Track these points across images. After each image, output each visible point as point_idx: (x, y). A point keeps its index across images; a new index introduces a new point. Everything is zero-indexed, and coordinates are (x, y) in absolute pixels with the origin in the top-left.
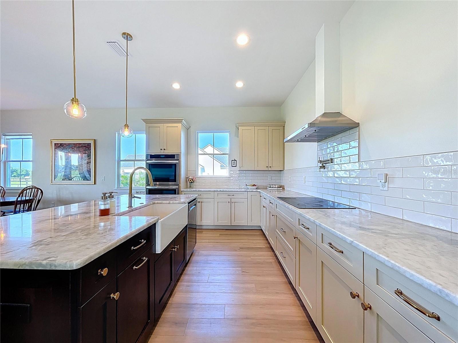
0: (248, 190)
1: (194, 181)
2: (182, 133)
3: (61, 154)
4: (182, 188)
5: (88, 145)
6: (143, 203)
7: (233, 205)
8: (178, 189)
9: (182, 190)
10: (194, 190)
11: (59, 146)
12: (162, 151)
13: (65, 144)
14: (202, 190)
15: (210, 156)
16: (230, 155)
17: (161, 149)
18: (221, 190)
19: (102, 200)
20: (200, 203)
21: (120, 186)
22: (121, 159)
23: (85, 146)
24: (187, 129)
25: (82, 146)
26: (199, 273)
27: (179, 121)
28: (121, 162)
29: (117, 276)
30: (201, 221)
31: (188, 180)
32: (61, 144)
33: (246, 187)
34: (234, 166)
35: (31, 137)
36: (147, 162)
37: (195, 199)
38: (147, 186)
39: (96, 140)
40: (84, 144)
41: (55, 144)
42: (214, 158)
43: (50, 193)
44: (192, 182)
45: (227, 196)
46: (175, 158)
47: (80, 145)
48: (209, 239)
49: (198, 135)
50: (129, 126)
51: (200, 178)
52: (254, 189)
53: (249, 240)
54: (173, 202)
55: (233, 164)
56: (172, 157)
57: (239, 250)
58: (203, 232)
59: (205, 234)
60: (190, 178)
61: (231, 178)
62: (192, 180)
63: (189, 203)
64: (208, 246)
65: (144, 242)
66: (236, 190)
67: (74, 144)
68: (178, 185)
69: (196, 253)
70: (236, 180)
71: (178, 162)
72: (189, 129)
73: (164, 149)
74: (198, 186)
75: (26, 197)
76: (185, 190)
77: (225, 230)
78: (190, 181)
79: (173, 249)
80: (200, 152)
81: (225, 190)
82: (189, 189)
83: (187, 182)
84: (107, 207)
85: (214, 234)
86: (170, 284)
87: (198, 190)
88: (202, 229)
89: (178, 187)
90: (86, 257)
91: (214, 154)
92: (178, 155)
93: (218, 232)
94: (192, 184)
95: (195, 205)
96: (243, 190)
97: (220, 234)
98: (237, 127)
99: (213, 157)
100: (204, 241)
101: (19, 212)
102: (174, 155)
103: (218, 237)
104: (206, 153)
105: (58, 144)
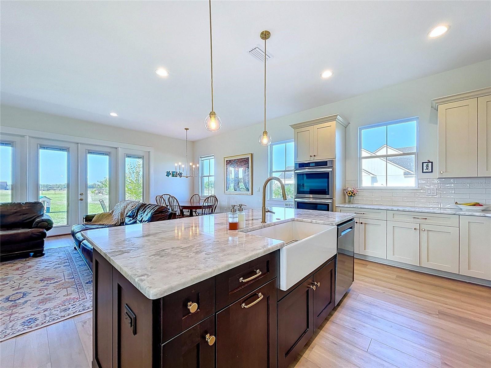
0: (462, 213)
1: (354, 194)
2: (336, 134)
3: (232, 169)
4: (336, 203)
5: (247, 159)
6: (280, 219)
7: (424, 235)
8: (333, 203)
9: (337, 205)
10: (355, 206)
11: (229, 162)
12: (312, 158)
13: (232, 160)
14: (367, 207)
15: (381, 159)
16: (417, 155)
17: (311, 156)
18: (401, 209)
19: (231, 213)
20: (363, 225)
21: (272, 197)
22: (273, 170)
23: (245, 161)
24: (345, 127)
25: (243, 161)
26: (354, 328)
27: (333, 118)
28: (273, 173)
29: (215, 313)
30: (365, 250)
31: (347, 193)
32: (230, 160)
33: (457, 206)
34: (427, 171)
35: (213, 157)
36: (296, 172)
37: (351, 220)
38: (295, 198)
39: (253, 153)
40: (244, 159)
41: (226, 161)
42: (388, 161)
43: (223, 201)
44: (352, 196)
45: (413, 219)
46: (327, 165)
47: (242, 160)
48: (376, 279)
49: (361, 132)
50: (267, 133)
51: (364, 191)
52: (476, 211)
53: (463, 303)
54: (316, 222)
55: (425, 168)
56: (324, 164)
57: (437, 317)
58: (367, 265)
59: (369, 270)
60: (349, 190)
61: (422, 191)
62: (352, 193)
63: (338, 225)
64: (373, 289)
65: (259, 273)
66: (432, 211)
67: (238, 159)
68: (332, 199)
69: (352, 295)
70: (431, 194)
71: (331, 170)
72: (347, 126)
73: (314, 156)
74: (360, 202)
75: (210, 203)
76: (341, 206)
77: (407, 272)
78: (349, 193)
79: (311, 286)
80: (364, 154)
81: (407, 209)
82: (348, 204)
83: (345, 195)
84: (236, 220)
85: (386, 273)
86: (305, 332)
87: (359, 207)
88: (365, 261)
89: (331, 201)
90: (166, 287)
91: (387, 156)
92: (332, 161)
93: (394, 271)
94: (352, 198)
95: (351, 228)
96: (449, 211)
97: (397, 276)
98: (434, 107)
99: (386, 160)
100: (367, 279)
101: (204, 214)
102: (327, 162)
103: (393, 279)
104: (376, 155)
105: (228, 161)
